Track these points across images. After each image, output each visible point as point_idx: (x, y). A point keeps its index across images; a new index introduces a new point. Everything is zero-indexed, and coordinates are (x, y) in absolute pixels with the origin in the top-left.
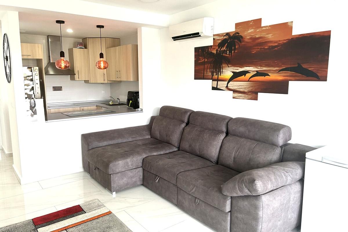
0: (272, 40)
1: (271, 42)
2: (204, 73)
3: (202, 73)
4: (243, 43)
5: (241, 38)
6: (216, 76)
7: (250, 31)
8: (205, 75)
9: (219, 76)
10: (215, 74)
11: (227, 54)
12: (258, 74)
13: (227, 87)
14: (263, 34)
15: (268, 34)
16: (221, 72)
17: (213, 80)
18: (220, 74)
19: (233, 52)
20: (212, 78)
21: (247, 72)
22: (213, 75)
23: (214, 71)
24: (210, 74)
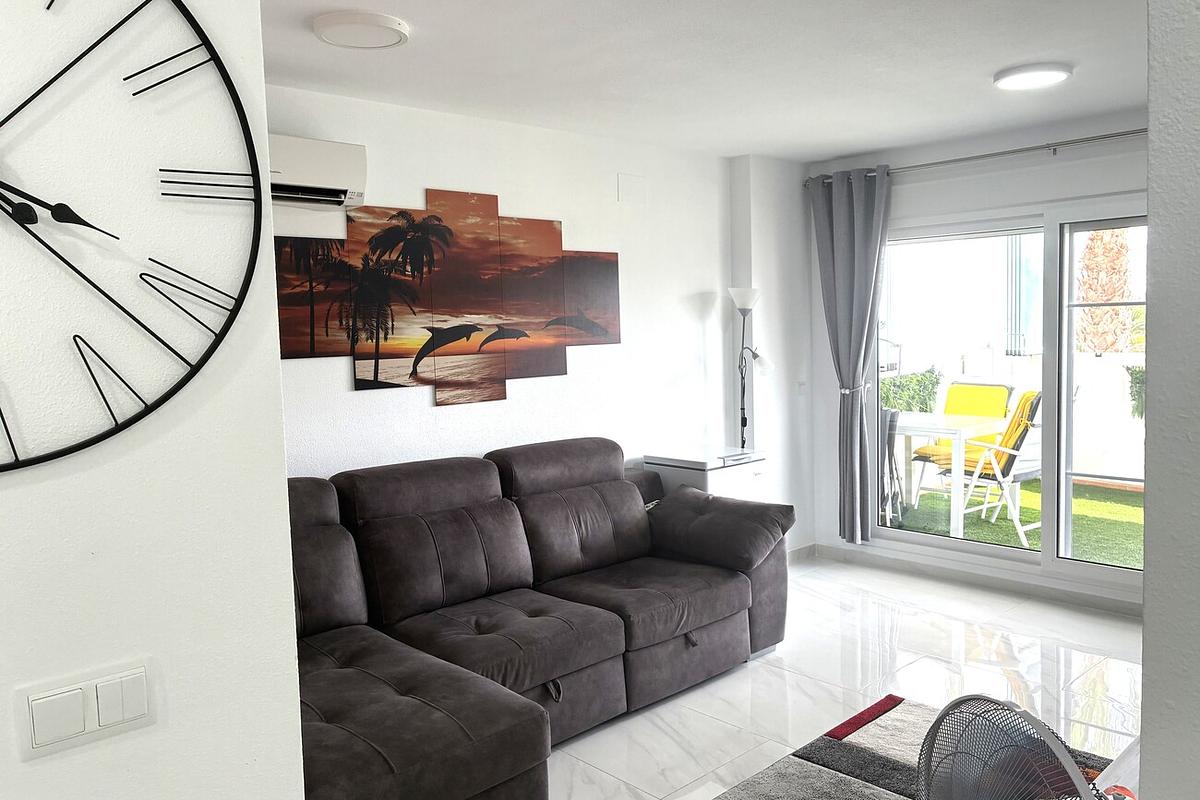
0: (526, 253)
1: (522, 257)
2: (312, 334)
3: (304, 334)
4: (455, 250)
5: (448, 236)
6: (371, 344)
7: (471, 220)
8: (318, 342)
9: (382, 342)
10: (363, 336)
11: (406, 275)
12: (502, 333)
13: (414, 374)
14: (505, 237)
15: (516, 238)
16: (387, 329)
17: (356, 356)
18: (386, 334)
19: (425, 269)
20: (353, 347)
21: (473, 328)
22: (354, 341)
23: (360, 324)
24: (344, 336)
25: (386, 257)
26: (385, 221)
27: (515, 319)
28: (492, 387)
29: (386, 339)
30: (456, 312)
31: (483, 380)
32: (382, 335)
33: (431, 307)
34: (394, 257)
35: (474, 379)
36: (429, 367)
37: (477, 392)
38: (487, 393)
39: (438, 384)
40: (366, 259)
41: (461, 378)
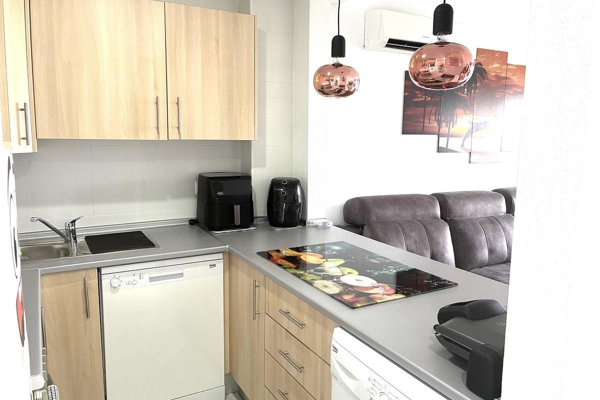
2: (424, 123)
3: (421, 122)
4: (487, 81)
5: (484, 74)
6: (447, 129)
7: (496, 65)
8: (427, 127)
9: (451, 127)
10: (444, 125)
11: (464, 94)
13: (463, 145)
14: (509, 75)
15: (514, 75)
16: (454, 121)
17: (440, 135)
18: (453, 124)
19: (473, 91)
20: (439, 131)
22: (440, 128)
23: (443, 119)
24: (436, 124)
29: (453, 127)
32: (451, 125)
36: (469, 143)
37: (488, 158)
41: (482, 150)
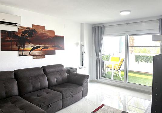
0: (49, 35)
1: (49, 36)
2: (11, 47)
3: (10, 47)
4: (37, 34)
5: (36, 32)
6: (22, 49)
7: (40, 30)
9: (24, 49)
10: (21, 47)
11: (28, 38)
12: (45, 48)
13: (30, 54)
14: (46, 33)
17: (19, 51)
19: (32, 37)
20: (19, 49)
21: (40, 47)
22: (19, 48)
23: (20, 46)
24: (17, 47)
25: (25, 35)
26: (25, 29)
27: (47, 46)
28: (43, 56)
30: (37, 44)
31: (42, 55)
32: (24, 47)
33: (33, 43)
34: (26, 35)
35: (40, 55)
36: (32, 53)
37: (40, 57)
38: (42, 57)
39: (34, 56)
40: (21, 35)
41: (38, 55)
